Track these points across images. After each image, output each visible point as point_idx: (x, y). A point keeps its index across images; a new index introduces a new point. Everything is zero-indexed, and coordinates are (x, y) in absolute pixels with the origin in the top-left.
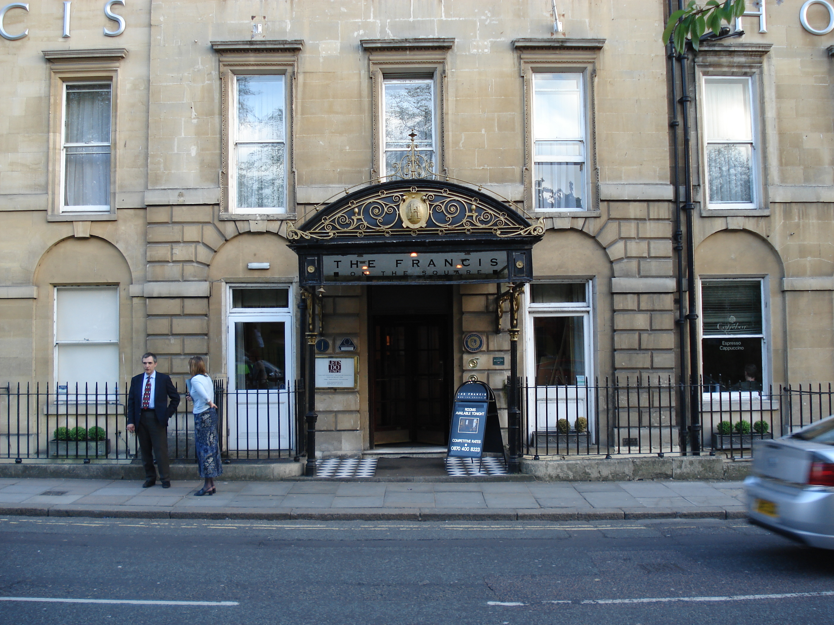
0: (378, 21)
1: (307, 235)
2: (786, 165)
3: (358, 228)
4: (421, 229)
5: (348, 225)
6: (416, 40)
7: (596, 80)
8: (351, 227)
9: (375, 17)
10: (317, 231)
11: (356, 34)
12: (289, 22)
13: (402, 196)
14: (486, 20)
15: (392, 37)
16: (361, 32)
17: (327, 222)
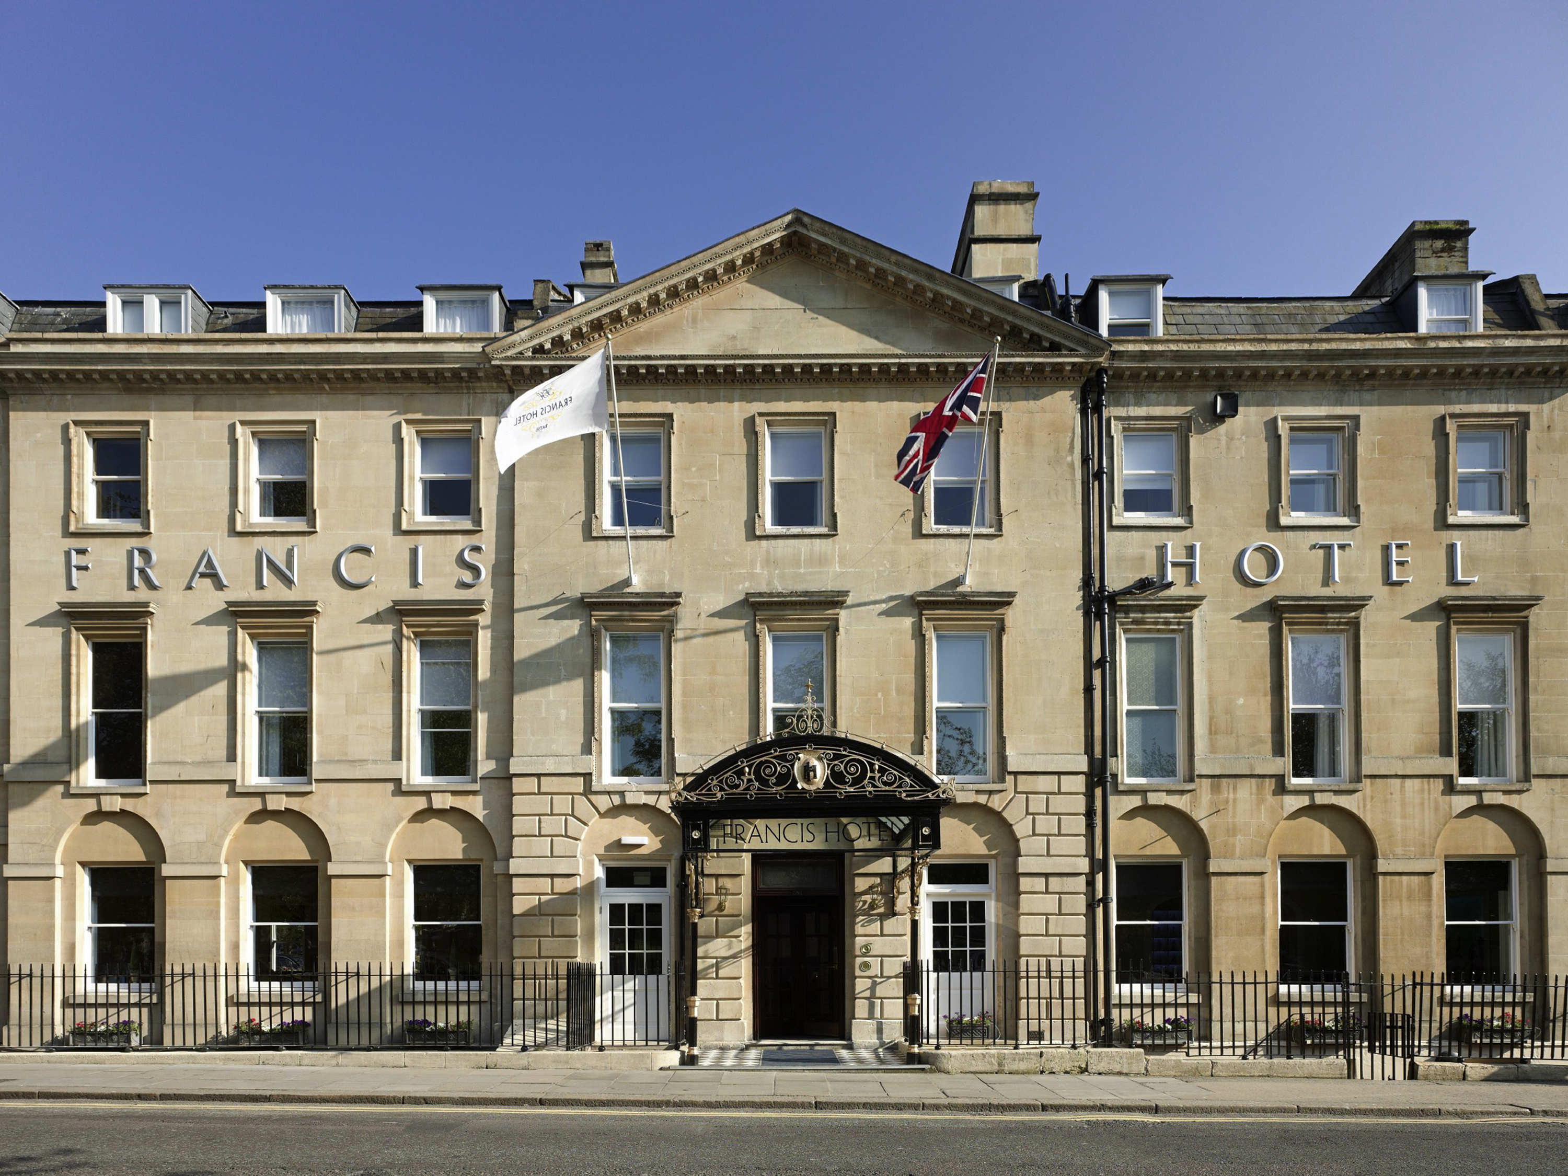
0: (765, 572)
1: (692, 797)
2: (1216, 733)
3: (748, 789)
4: (817, 791)
5: (737, 786)
6: (805, 594)
7: (1005, 638)
8: (742, 788)
9: (762, 567)
10: (703, 792)
11: (741, 587)
12: (667, 572)
13: (797, 754)
14: (885, 571)
15: (780, 590)
16: (747, 584)
17: (715, 782)
